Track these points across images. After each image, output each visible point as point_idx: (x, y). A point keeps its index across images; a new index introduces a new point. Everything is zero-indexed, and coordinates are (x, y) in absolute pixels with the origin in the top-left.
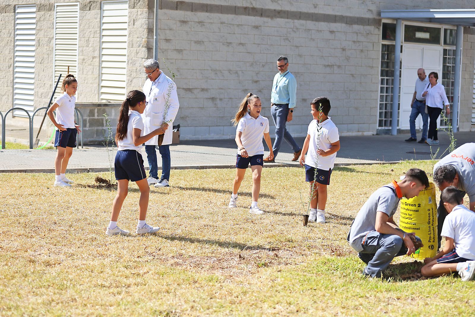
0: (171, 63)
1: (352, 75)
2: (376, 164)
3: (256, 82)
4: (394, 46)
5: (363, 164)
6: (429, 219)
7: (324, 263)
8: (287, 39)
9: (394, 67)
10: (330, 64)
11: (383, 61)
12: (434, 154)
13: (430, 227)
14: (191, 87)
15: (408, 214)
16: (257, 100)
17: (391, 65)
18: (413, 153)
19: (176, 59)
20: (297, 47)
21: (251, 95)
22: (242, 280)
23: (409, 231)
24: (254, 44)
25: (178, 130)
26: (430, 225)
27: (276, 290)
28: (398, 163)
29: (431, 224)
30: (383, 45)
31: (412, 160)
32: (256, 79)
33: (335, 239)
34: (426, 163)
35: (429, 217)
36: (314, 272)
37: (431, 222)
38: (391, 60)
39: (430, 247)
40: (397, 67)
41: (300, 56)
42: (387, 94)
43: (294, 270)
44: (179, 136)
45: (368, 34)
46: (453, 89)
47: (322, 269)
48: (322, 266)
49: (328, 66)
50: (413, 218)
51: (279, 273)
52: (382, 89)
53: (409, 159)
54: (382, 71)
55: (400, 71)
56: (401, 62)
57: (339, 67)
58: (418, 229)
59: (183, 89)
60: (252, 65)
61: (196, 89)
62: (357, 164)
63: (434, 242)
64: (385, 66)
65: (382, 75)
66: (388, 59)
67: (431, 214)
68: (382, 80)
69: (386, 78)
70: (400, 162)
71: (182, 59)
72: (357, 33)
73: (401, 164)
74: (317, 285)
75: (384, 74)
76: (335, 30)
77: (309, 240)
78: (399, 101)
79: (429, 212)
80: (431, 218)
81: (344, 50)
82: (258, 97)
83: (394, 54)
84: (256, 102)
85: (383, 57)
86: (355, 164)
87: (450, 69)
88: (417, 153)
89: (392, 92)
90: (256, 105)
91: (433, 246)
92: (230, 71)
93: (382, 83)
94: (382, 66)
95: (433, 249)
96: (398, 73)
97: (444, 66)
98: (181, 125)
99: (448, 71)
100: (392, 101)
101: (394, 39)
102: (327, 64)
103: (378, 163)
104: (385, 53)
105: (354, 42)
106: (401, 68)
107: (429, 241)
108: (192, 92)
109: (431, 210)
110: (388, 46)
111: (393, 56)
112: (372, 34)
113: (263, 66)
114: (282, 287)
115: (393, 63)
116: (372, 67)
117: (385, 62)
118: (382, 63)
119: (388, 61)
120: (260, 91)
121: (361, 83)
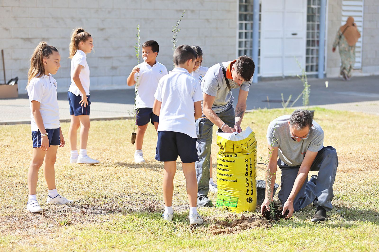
0: (7, 11)
1: (208, 20)
3: (102, 29)
6: (247, 170)
7: (132, 219)
9: (252, 10)
10: (182, 9)
11: (241, 4)
12: (285, 102)
13: (247, 179)
14: (30, 37)
15: (224, 166)
17: (249, 8)
18: (266, 101)
19: (12, 7)
22: (36, 240)
23: (226, 183)
25: (16, 83)
26: (248, 177)
27: (71, 249)
28: (249, 112)
29: (249, 175)
31: (265, 109)
32: (101, 26)
33: (153, 194)
34: (280, 112)
35: (247, 168)
36: (120, 229)
37: (249, 173)
38: (249, 2)
39: (249, 200)
40: (256, 10)
42: (246, 40)
43: (97, 227)
44: (17, 90)
46: (318, 33)
47: (129, 226)
48: (129, 222)
50: (230, 169)
51: (80, 231)
52: (240, 34)
53: (262, 108)
54: (240, 15)
55: (260, 15)
56: (260, 5)
57: (193, 11)
58: (234, 181)
59: (22, 38)
60: (97, 11)
61: (36, 38)
63: (252, 194)
64: (243, 9)
65: (240, 19)
67: (249, 165)
68: (241, 25)
69: (244, 22)
70: (252, 111)
71: (19, 7)
73: (253, 113)
74: (117, 243)
75: (243, 18)
77: (125, 196)
78: (259, 46)
79: (247, 163)
80: (249, 169)
85: (240, 1)
87: (316, 11)
88: (270, 101)
89: (252, 37)
91: (251, 198)
92: (72, 18)
93: (241, 28)
94: (240, 10)
95: (251, 202)
96: (257, 17)
97: (309, 8)
98: (19, 78)
99: (313, 13)
100: (251, 47)
102: (179, 9)
106: (260, 11)
107: (247, 194)
108: (32, 42)
109: (249, 160)
113: (109, 12)
114: (79, 246)
115: (252, 6)
116: (229, 11)
117: (243, 5)
118: (240, 6)
119: (247, 4)
120: (106, 39)
121: (217, 28)
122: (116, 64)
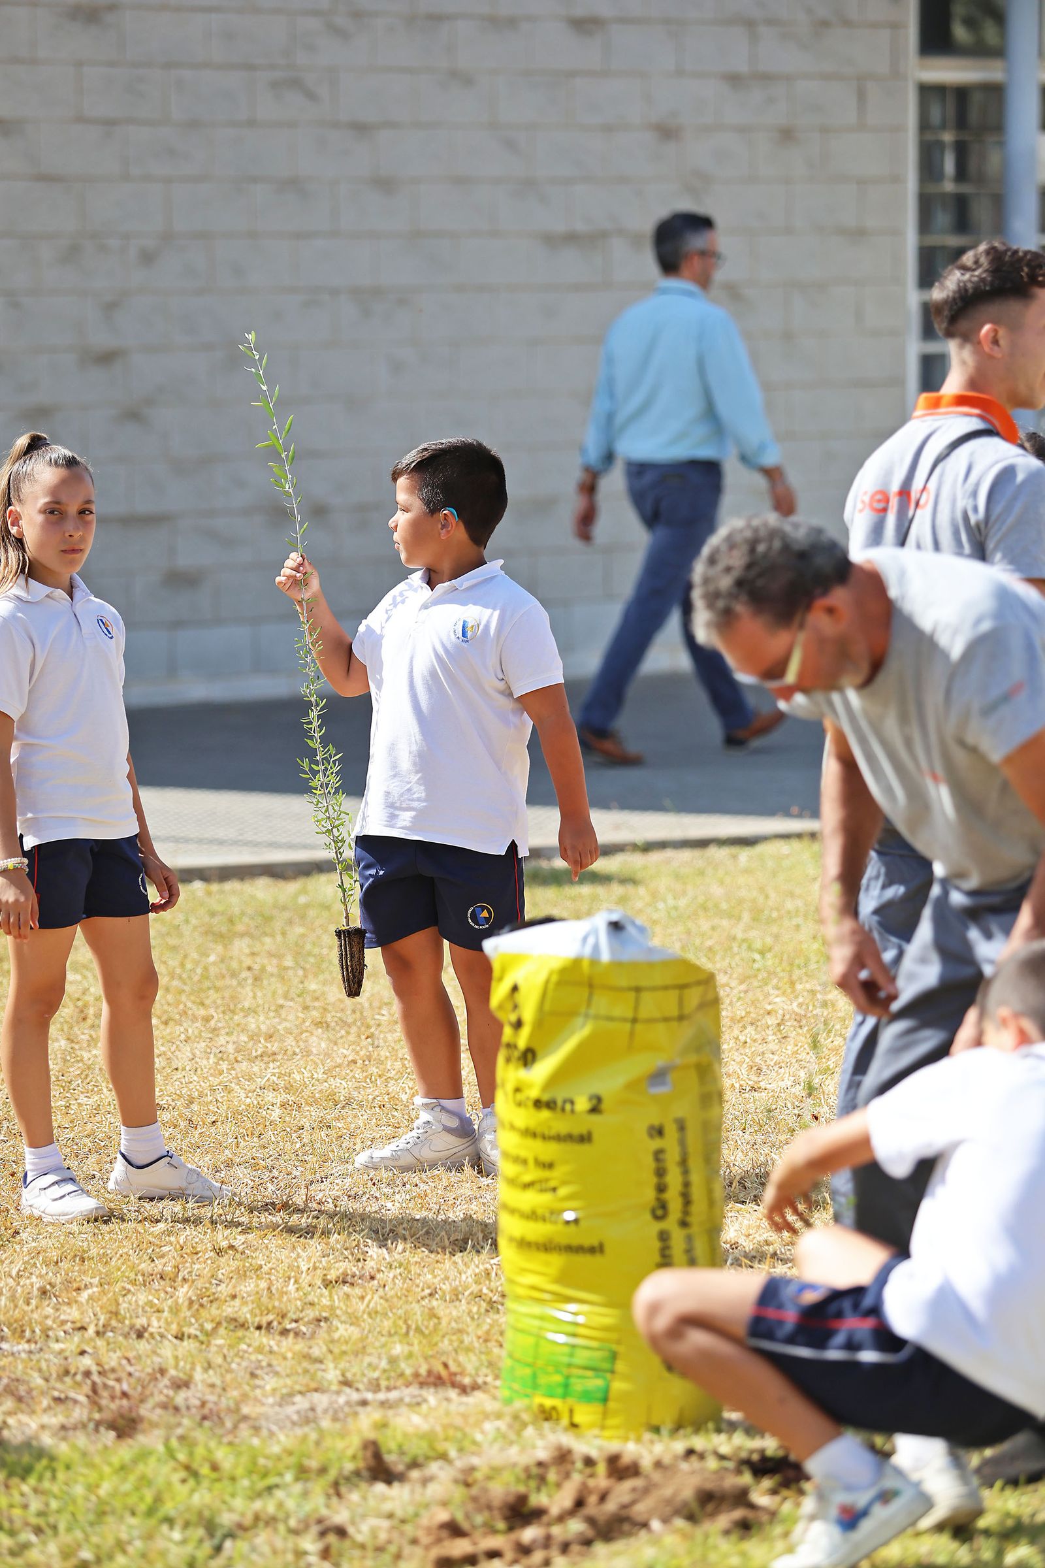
2: (786, 837)
3: (107, 358)
4: (996, 92)
5: (702, 843)
6: (661, 1188)
8: (295, 83)
9: (1000, 224)
10: (580, 227)
11: (932, 189)
13: (664, 1237)
15: (531, 1162)
16: (63, 483)
17: (981, 212)
20: (361, 129)
21: (36, 444)
24: (81, 119)
26: (671, 1223)
29: (675, 1215)
30: (928, 92)
32: (101, 339)
35: (660, 1172)
37: (675, 1203)
38: (981, 180)
40: (1022, 225)
41: (385, 185)
45: (825, 24)
49: (571, 238)
50: (564, 1183)
58: (592, 1250)
60: (71, 254)
62: (662, 845)
64: (943, 219)
65: (926, 279)
66: (962, 174)
67: (672, 1155)
72: (750, 24)
76: (605, 10)
79: (657, 1144)
80: (674, 1179)
81: (667, 132)
82: (71, 463)
83: (1001, 144)
84: (55, 491)
85: (928, 168)
86: (648, 847)
90: (54, 511)
94: (925, 224)
101: (998, 52)
102: (560, 227)
103: (799, 836)
104: (941, 145)
105: (734, 80)
109: (671, 1131)
110: (962, 93)
111: (994, 160)
112: (847, 23)
113: (147, 258)
115: (999, 203)
116: (859, 234)
117: (944, 195)
118: (926, 205)
119: (966, 189)
120: (133, 415)
121: (788, 336)
122: (191, 554)
